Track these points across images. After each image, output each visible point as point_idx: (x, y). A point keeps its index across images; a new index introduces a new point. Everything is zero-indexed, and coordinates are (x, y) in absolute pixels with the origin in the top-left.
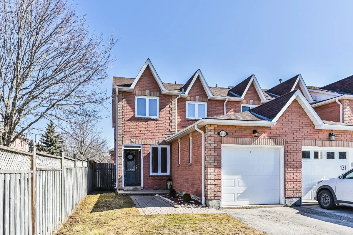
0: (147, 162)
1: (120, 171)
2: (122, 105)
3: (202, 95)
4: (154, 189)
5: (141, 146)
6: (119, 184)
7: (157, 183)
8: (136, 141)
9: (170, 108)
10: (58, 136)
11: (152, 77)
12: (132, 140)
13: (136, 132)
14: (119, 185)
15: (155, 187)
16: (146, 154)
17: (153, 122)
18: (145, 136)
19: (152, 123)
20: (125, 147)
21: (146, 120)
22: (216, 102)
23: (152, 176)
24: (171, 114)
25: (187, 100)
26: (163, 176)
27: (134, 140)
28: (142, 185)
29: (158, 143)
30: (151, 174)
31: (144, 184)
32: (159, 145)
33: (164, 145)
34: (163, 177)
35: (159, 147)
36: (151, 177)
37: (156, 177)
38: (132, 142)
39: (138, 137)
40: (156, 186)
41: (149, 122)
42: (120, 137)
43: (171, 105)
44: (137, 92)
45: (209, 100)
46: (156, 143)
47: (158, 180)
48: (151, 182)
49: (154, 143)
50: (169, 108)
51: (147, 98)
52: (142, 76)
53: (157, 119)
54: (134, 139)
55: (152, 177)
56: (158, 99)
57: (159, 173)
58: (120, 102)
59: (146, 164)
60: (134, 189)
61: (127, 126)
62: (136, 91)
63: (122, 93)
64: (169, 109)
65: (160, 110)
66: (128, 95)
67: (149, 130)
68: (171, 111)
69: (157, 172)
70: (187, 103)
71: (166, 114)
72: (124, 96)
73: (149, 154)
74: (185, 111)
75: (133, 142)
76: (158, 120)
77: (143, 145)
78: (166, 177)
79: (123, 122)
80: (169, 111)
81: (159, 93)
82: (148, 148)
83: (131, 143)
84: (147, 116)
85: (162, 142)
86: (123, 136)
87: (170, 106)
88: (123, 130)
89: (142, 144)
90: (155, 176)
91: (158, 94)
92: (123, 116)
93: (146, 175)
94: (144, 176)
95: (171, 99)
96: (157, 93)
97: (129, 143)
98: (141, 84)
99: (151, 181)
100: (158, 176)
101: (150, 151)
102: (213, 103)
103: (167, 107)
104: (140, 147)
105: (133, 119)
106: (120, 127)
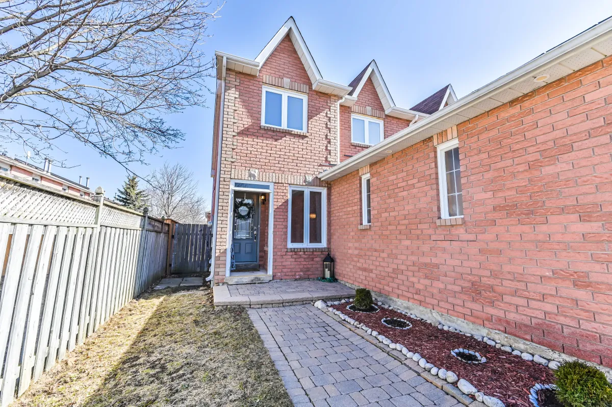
0: (283, 220)
1: (221, 240)
2: (234, 98)
3: (375, 106)
4: (296, 280)
5: (271, 185)
6: (218, 270)
7: (302, 267)
8: (261, 173)
9: (327, 116)
10: (141, 192)
11: (295, 56)
12: (253, 172)
13: (260, 157)
14: (217, 274)
15: (297, 274)
16: (280, 204)
17: (296, 140)
18: (279, 165)
19: (294, 140)
20: (237, 185)
21: (283, 135)
22: (397, 120)
23: (294, 251)
24: (329, 129)
25: (352, 110)
26: (315, 250)
27: (256, 172)
28: (270, 272)
29: (305, 181)
30: (290, 245)
31: (275, 267)
32: (306, 185)
33: (317, 186)
34: (315, 253)
35: (307, 192)
36: (291, 251)
37: (301, 253)
38: (250, 175)
39: (266, 167)
40: (301, 271)
41: (287, 138)
42: (225, 162)
43: (329, 113)
44: (266, 78)
45: (387, 116)
46: (301, 181)
47: (304, 258)
48: (289, 263)
49: (299, 180)
50: (325, 118)
51: (285, 95)
52: (276, 50)
53: (305, 134)
54: (257, 171)
55: (291, 253)
56: (305, 98)
57: (306, 244)
58: (229, 91)
59: (281, 223)
60: (252, 281)
61: (242, 142)
62: (264, 76)
63: (234, 74)
64: (326, 120)
65: (310, 118)
66: (246, 80)
67: (289, 154)
68: (329, 123)
69: (302, 241)
70: (353, 116)
71: (320, 127)
72: (238, 81)
73: (287, 201)
74: (349, 129)
75: (254, 176)
76: (306, 137)
77: (275, 183)
78: (319, 253)
79: (234, 131)
80: (325, 123)
81: (308, 87)
82: (285, 191)
83: (249, 178)
84: (284, 126)
85: (313, 180)
86: (233, 162)
87: (327, 113)
88: (233, 149)
89: (274, 181)
90: (299, 250)
91: (305, 88)
92: (235, 121)
93: (280, 247)
94: (276, 250)
95: (329, 102)
96: (305, 86)
97: (245, 178)
98: (274, 64)
99: (289, 261)
100: (304, 250)
101: (289, 197)
102: (392, 121)
103: (321, 114)
104: (267, 187)
105: (254, 131)
106: (227, 143)
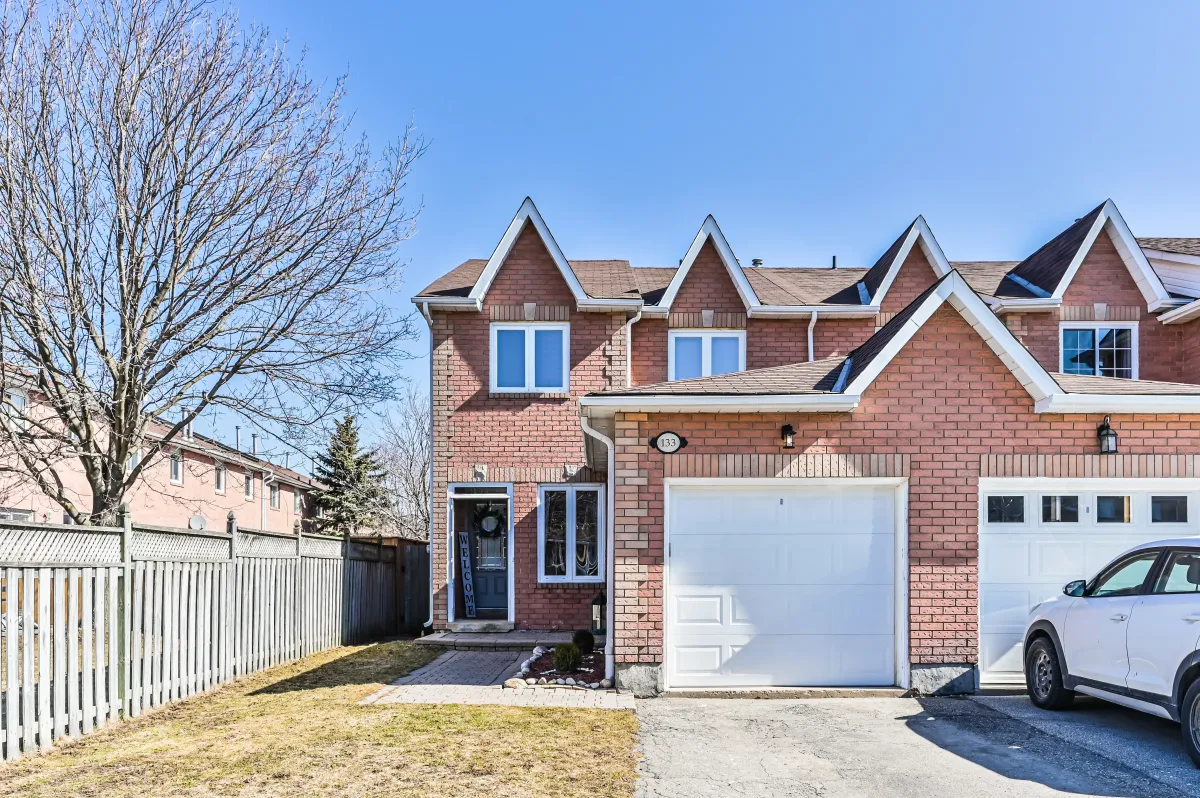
0: (528, 540)
1: (439, 571)
2: (446, 357)
3: (724, 305)
4: (552, 631)
5: (510, 487)
6: (437, 612)
7: (561, 611)
8: (492, 470)
9: (604, 355)
10: (367, 456)
11: (544, 257)
12: (479, 470)
13: (490, 444)
14: (436, 617)
15: (553, 622)
16: (524, 515)
17: (548, 407)
18: (521, 454)
19: (545, 409)
20: (458, 490)
21: (524, 402)
22: (777, 325)
23: (548, 587)
24: (610, 378)
25: (671, 324)
26: (581, 587)
27: (484, 469)
28: (512, 618)
29: (565, 476)
30: (543, 578)
31: (518, 612)
32: (567, 482)
33: (586, 481)
34: (583, 591)
35: (571, 491)
36: (542, 588)
37: (559, 591)
38: (477, 474)
39: (499, 459)
40: (559, 618)
41: (534, 406)
42: (439, 459)
43: (608, 348)
44: (494, 310)
45: (752, 321)
46: (558, 476)
47: (565, 599)
48: (540, 606)
49: (555, 474)
50: (602, 358)
51: (530, 330)
52: (511, 255)
53: (562, 396)
54: (485, 467)
55: (543, 591)
56: (565, 328)
57: (571, 577)
58: (439, 347)
59: (525, 545)
60: (485, 629)
61: (461, 424)
62: (492, 309)
63: (445, 316)
64: (603, 362)
65: (573, 364)
66: (464, 322)
67: (536, 433)
68: (608, 368)
69: (562, 572)
70: (672, 335)
71: (592, 378)
72: (451, 327)
73: (535, 511)
74: (664, 363)
75: (481, 475)
76: (565, 400)
77: (515, 483)
78: (592, 592)
79: (448, 410)
80: (602, 368)
81: (567, 308)
82: (531, 494)
83: (474, 480)
84: (530, 386)
85: (580, 473)
86: (449, 458)
87: (604, 350)
88: (449, 437)
89: (513, 480)
90: (555, 587)
91: (564, 311)
92: (450, 393)
93: (525, 581)
94: (519, 586)
95: (608, 327)
96: (562, 308)
97: (467, 477)
98: (508, 282)
99: (539, 604)
100: (565, 587)
101: (539, 502)
102: (766, 330)
103: (594, 353)
104: (504, 490)
105: (482, 401)
106: (439, 429)
